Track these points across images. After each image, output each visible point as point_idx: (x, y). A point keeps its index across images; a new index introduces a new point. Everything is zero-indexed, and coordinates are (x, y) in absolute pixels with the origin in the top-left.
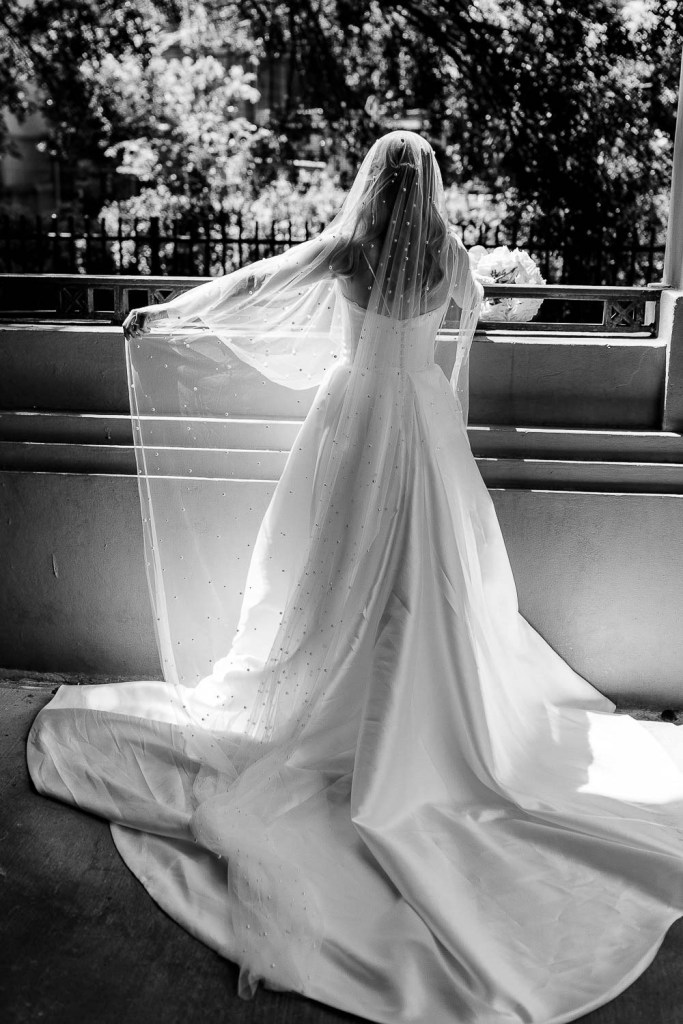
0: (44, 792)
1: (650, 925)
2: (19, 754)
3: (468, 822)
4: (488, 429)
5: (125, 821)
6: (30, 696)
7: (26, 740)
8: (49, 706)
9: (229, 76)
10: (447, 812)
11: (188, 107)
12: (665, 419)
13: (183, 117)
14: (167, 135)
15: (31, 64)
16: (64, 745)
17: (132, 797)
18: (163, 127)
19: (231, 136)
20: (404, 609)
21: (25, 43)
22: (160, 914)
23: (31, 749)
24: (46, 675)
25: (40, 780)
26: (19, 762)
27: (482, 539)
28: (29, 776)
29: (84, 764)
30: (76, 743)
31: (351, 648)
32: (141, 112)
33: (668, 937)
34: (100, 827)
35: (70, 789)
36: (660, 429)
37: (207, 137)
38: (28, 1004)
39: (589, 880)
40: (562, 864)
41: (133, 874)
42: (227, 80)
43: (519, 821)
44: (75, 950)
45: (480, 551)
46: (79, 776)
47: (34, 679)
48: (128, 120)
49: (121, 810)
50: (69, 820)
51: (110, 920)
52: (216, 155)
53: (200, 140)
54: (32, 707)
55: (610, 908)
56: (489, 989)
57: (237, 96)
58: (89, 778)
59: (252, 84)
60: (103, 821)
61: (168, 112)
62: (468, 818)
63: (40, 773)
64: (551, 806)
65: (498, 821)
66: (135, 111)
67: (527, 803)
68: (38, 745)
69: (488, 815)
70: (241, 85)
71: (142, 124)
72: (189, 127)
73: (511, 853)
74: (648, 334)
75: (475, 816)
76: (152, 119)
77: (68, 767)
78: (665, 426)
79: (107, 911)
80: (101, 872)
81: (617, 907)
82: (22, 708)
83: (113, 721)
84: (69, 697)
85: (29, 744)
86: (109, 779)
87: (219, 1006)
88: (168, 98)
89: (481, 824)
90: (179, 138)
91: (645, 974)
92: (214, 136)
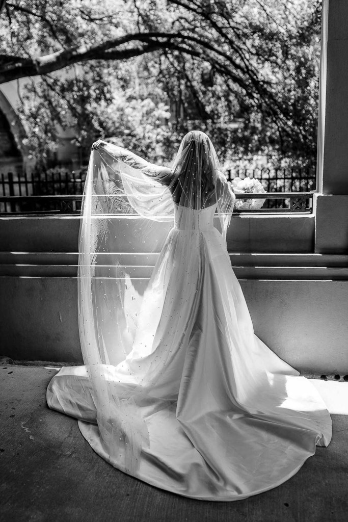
0: (51, 407)
1: (298, 459)
2: (43, 394)
3: (228, 419)
4: (239, 254)
5: (83, 418)
6: (50, 371)
7: (47, 388)
8: (56, 375)
9: (157, 107)
10: (218, 415)
11: (139, 122)
12: (315, 248)
13: (136, 126)
14: (129, 135)
15: (66, 107)
16: (62, 390)
17: (87, 409)
18: (127, 132)
19: (158, 134)
20: (200, 330)
21: (64, 97)
22: (94, 453)
23: (48, 391)
24: (57, 363)
25: (50, 403)
26: (43, 397)
27: (237, 302)
28: (46, 402)
29: (69, 397)
30: (67, 389)
31: (180, 348)
32: (117, 125)
33: (305, 463)
34: (73, 421)
35: (63, 406)
36: (313, 252)
37: (147, 135)
38: (38, 486)
39: (275, 440)
40: (264, 435)
41: (85, 439)
42: (156, 109)
43: (248, 418)
44: (58, 467)
45: (236, 307)
46: (67, 401)
47: (52, 365)
48: (112, 129)
49: (83, 415)
50: (61, 418)
51: (74, 456)
52: (151, 143)
53: (144, 137)
54: (51, 375)
55: (282, 452)
56: (226, 481)
57: (160, 117)
58: (71, 402)
59: (167, 111)
60: (75, 419)
61: (130, 125)
62: (228, 417)
63: (51, 401)
64: (263, 412)
65: (240, 418)
66: (115, 125)
67: (252, 411)
68: (51, 390)
69: (236, 416)
70: (163, 111)
71: (118, 130)
72: (139, 131)
73: (244, 431)
74: (309, 212)
75: (231, 417)
76: (123, 128)
77: (63, 399)
78: (316, 251)
79: (73, 453)
80: (72, 438)
81: (286, 452)
82: (47, 376)
83: (82, 380)
84: (65, 371)
85: (48, 389)
86: (79, 403)
87: (114, 487)
88: (130, 118)
89: (232, 420)
90: (134, 136)
91: (293, 477)
92: (150, 134)
